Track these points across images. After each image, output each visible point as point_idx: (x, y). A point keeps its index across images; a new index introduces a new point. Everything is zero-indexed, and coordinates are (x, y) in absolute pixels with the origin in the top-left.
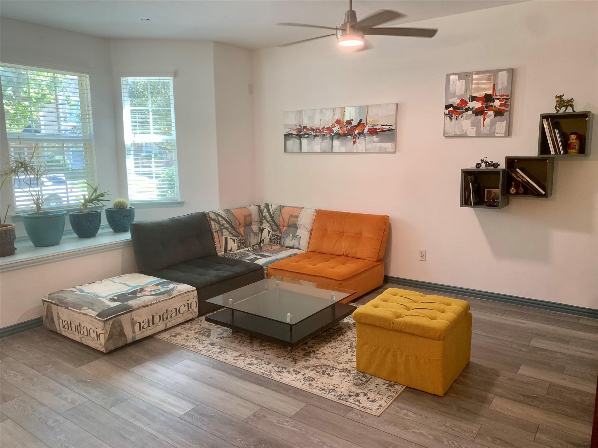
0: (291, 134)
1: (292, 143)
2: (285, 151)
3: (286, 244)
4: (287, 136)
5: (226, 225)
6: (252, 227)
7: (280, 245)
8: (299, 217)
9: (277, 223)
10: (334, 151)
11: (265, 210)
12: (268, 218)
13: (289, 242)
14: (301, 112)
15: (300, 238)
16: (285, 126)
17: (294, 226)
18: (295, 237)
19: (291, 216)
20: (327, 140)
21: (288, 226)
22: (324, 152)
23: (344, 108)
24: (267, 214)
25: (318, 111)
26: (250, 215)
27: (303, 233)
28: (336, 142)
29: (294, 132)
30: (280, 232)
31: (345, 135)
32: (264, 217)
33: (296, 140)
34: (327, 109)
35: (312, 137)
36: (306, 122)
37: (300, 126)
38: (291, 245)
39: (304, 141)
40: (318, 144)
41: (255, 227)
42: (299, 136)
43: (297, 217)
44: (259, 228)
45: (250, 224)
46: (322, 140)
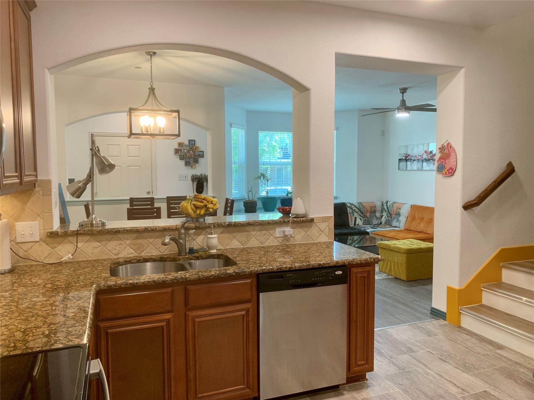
0: (402, 159)
1: (403, 164)
2: (399, 170)
3: (393, 225)
4: (400, 160)
5: (357, 210)
6: (376, 214)
7: (390, 225)
8: (401, 209)
9: (390, 212)
10: (423, 169)
11: (385, 205)
12: (386, 209)
13: (395, 224)
14: (407, 146)
15: (400, 221)
16: (400, 154)
17: (398, 214)
18: (398, 220)
19: (398, 208)
20: (420, 163)
21: (396, 215)
22: (418, 170)
23: (429, 144)
24: (386, 207)
25: (416, 146)
26: (375, 207)
27: (403, 219)
28: (425, 164)
29: (404, 158)
30: (391, 218)
31: (429, 160)
32: (384, 208)
33: (405, 163)
34: (420, 144)
35: (413, 161)
36: (409, 152)
37: (407, 154)
38: (395, 226)
39: (408, 163)
40: (415, 165)
41: (378, 214)
42: (406, 160)
43: (400, 209)
44: (381, 215)
45: (375, 212)
46: (418, 162)
